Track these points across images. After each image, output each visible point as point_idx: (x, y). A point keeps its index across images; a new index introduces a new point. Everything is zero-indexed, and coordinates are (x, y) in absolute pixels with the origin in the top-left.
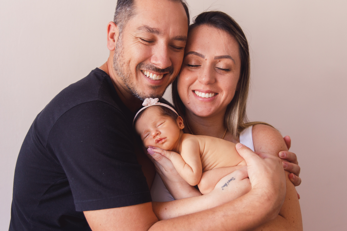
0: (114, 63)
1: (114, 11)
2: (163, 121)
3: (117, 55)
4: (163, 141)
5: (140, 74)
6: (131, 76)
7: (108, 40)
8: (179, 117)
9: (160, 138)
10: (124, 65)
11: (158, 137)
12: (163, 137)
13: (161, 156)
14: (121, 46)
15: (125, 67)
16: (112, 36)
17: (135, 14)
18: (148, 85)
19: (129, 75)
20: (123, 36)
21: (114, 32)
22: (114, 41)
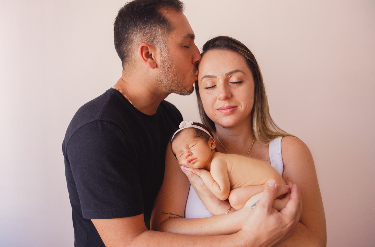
2: (195, 144)
4: (194, 161)
8: (211, 138)
9: (191, 159)
11: (190, 158)
12: (194, 158)
13: (192, 173)
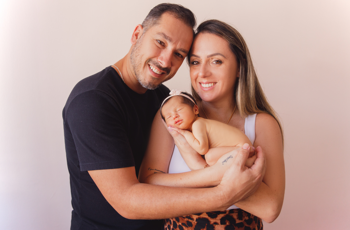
0: (132, 54)
1: (145, 18)
2: (183, 108)
3: (135, 48)
4: (180, 122)
5: (147, 66)
6: (140, 65)
7: (133, 36)
8: (195, 106)
10: (138, 57)
11: (177, 119)
12: (180, 119)
13: (177, 133)
14: (140, 43)
15: (138, 58)
16: (136, 35)
17: (159, 24)
18: (150, 75)
19: (139, 64)
20: (144, 36)
21: (139, 32)
22: (137, 38)
